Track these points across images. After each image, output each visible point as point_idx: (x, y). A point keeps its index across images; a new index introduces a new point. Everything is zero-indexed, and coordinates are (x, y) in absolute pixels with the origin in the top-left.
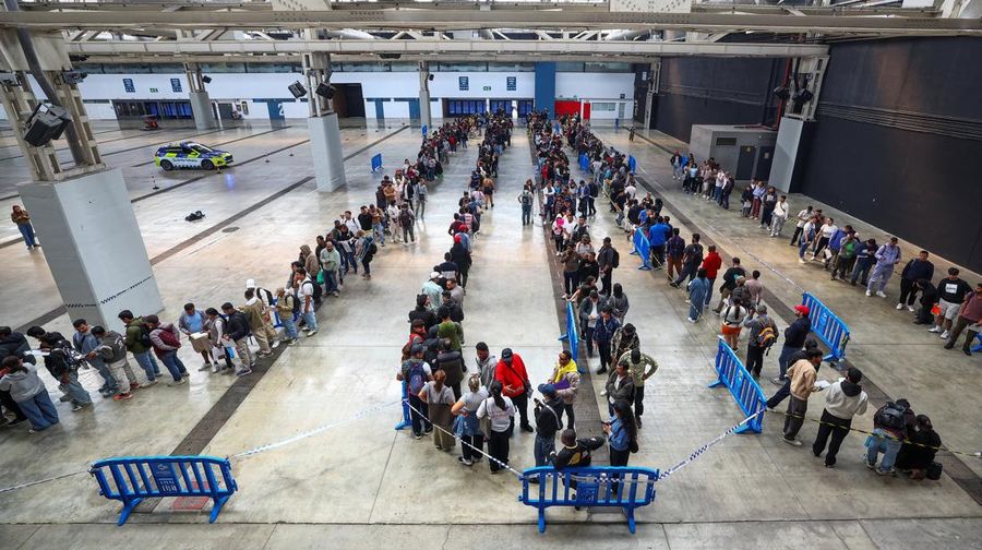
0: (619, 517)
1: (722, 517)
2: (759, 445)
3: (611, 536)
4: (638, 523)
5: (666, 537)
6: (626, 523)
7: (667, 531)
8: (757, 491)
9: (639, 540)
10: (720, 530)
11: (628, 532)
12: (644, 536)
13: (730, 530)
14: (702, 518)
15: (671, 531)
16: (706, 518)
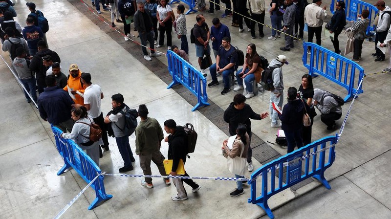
0: (314, 184)
1: (373, 155)
2: (362, 105)
3: (319, 197)
4: (329, 182)
5: (351, 181)
6: (322, 185)
7: (349, 178)
8: (381, 132)
9: (337, 191)
10: (378, 162)
11: (326, 189)
12: (338, 187)
13: (383, 160)
14: (363, 161)
15: (351, 176)
16: (365, 159)
